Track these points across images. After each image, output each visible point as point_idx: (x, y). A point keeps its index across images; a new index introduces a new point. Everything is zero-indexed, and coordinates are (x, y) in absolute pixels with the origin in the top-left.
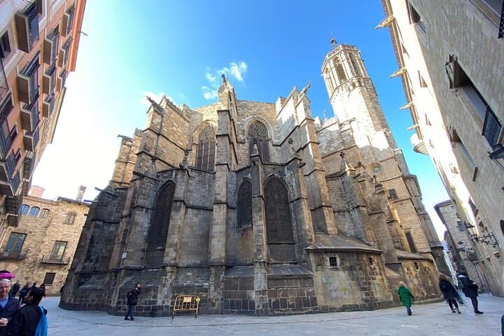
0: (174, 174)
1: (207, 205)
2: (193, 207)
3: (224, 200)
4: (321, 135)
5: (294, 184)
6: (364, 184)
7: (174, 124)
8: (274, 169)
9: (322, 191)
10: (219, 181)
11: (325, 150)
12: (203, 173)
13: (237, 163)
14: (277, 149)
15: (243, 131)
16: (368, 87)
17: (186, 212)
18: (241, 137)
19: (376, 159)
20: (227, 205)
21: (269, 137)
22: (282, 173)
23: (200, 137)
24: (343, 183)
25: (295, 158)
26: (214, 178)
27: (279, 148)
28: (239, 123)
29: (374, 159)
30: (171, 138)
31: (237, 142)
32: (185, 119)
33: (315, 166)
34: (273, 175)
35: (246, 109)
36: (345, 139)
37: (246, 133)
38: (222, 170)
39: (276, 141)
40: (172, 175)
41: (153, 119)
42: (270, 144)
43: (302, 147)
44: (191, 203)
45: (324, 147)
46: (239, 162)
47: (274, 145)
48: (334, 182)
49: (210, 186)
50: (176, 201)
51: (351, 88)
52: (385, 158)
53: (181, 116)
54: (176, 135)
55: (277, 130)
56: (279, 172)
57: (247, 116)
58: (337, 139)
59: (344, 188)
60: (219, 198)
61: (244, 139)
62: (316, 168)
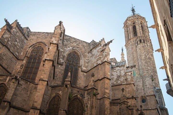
0: (8, 79)
1: (25, 107)
2: (15, 107)
3: (39, 107)
4: (115, 70)
5: (89, 106)
6: (133, 111)
7: (17, 40)
8: (78, 92)
9: (106, 112)
10: (39, 92)
11: (115, 81)
12: (29, 83)
13: (54, 78)
14: (84, 75)
15: (64, 57)
16: (148, 44)
17: (9, 110)
18: (61, 60)
19: (145, 94)
20: (40, 111)
21: (80, 65)
22: (83, 96)
23: (32, 52)
24: (120, 109)
25: (93, 88)
26: (36, 88)
27: (85, 74)
28: (62, 50)
29: (143, 93)
30: (12, 49)
31: (58, 63)
32: (25, 38)
33: (105, 94)
34: (77, 96)
35: (69, 42)
36: (128, 77)
37: (65, 59)
38: (42, 85)
39: (84, 68)
40: (6, 79)
41: (4, 34)
42: (80, 70)
43: (100, 79)
44: (14, 104)
45: (115, 79)
46: (55, 78)
47: (82, 71)
48: (115, 107)
49: (31, 93)
50: (5, 102)
51: (139, 42)
52: (150, 94)
53: (24, 35)
54: (15, 48)
55: (87, 61)
56: (81, 94)
57: (69, 47)
58: (123, 76)
59: (120, 112)
60: (36, 105)
61: (63, 63)
62: (105, 96)
